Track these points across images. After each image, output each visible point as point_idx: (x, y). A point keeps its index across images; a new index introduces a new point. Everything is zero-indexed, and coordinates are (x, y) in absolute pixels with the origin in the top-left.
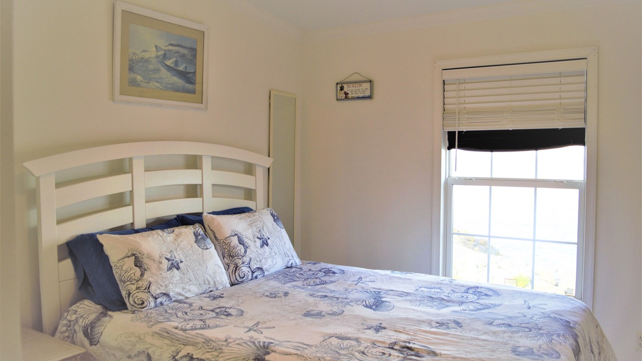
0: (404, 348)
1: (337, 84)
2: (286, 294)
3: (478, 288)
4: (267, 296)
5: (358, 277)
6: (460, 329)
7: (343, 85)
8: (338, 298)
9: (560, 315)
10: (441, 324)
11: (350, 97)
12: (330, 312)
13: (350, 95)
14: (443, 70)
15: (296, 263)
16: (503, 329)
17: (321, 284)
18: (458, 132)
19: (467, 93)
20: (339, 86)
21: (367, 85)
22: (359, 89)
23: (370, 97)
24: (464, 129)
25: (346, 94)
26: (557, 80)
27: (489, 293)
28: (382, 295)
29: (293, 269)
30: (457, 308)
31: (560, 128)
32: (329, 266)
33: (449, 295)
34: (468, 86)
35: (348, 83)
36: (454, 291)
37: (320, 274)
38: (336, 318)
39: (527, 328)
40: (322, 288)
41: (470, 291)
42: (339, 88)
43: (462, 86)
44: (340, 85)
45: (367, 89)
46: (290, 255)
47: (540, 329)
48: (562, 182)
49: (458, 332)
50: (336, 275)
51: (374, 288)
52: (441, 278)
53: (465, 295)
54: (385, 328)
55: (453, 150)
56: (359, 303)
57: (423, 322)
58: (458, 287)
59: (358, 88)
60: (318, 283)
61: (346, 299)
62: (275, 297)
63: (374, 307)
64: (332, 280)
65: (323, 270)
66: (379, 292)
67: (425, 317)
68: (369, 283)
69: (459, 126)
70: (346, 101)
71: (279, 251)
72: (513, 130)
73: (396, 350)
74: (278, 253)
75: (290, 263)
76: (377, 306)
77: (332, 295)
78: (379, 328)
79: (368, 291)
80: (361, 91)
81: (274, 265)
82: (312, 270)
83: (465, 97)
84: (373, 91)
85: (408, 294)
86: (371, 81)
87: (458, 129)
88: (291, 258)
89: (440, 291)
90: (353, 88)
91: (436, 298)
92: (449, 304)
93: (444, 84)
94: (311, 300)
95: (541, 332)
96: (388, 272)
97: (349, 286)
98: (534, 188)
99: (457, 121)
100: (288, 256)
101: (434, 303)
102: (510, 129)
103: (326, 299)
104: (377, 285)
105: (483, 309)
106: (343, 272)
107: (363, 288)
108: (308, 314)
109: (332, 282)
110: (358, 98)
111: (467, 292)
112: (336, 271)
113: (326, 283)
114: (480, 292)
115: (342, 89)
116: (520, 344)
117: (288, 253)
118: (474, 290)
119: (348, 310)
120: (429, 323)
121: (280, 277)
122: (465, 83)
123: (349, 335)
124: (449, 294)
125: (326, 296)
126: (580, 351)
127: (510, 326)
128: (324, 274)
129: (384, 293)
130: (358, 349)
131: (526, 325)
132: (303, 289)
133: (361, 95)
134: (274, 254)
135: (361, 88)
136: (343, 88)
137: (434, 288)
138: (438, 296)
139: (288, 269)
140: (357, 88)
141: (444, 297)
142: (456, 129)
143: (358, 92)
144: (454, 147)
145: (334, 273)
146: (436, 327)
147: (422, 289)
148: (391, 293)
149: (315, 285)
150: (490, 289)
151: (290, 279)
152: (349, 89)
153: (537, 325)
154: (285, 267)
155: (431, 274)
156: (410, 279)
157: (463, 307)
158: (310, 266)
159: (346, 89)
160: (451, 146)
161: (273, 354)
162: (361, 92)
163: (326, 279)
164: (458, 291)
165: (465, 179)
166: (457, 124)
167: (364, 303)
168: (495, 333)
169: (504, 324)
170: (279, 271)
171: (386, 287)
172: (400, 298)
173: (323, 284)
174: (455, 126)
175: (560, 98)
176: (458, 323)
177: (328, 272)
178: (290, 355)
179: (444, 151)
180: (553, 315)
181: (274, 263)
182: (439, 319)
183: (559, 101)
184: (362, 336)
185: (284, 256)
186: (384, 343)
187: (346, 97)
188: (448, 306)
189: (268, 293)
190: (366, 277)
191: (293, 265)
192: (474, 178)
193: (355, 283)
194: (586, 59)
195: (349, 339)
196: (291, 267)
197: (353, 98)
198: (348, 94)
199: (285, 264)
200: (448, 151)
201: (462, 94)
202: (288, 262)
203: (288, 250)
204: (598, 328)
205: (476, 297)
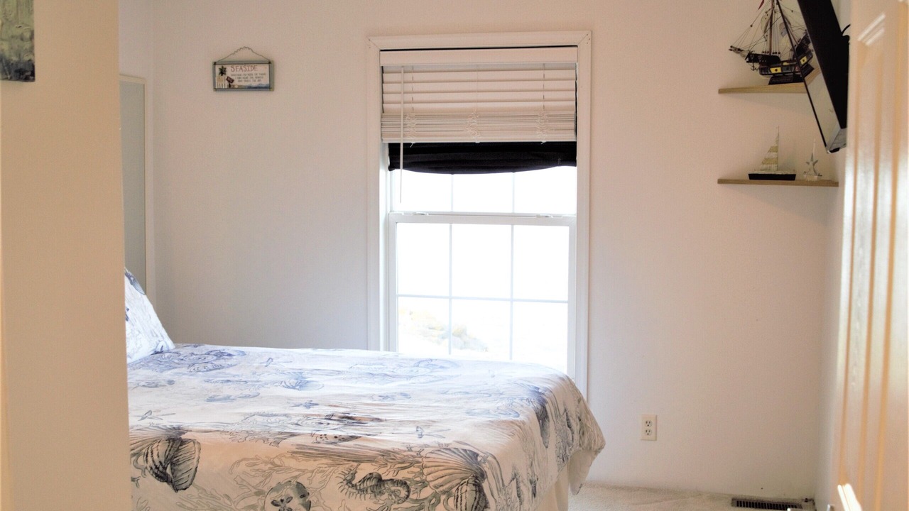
0: (343, 418)
1: (215, 64)
2: (171, 382)
3: (431, 360)
4: (144, 386)
5: (267, 358)
6: (408, 400)
7: (225, 66)
8: (246, 382)
9: (529, 382)
10: (384, 397)
11: (236, 87)
12: (241, 396)
13: (236, 83)
14: (382, 51)
15: (168, 346)
16: (459, 396)
17: (217, 369)
18: (404, 144)
19: (417, 87)
20: (218, 68)
21: (264, 69)
22: (252, 74)
23: (269, 88)
24: (413, 141)
25: (230, 81)
26: (539, 74)
27: (445, 365)
28: (305, 374)
29: (167, 355)
30: (405, 382)
31: (544, 141)
32: (220, 348)
33: (395, 371)
34: (417, 76)
35: (233, 63)
36: (400, 366)
37: (210, 358)
38: (252, 400)
39: (487, 394)
40: (220, 373)
41: (421, 365)
42: (218, 71)
43: (409, 77)
44: (220, 67)
45: (264, 74)
46: (159, 335)
47: (502, 394)
48: (546, 217)
49: (406, 402)
50: (234, 357)
51: (293, 369)
52: (382, 353)
53: (415, 369)
54: (317, 404)
55: (396, 171)
56: (277, 384)
57: (364, 396)
58: (405, 361)
59: (250, 72)
60: (211, 368)
61: (258, 382)
62: (156, 386)
63: (298, 387)
64: (230, 363)
65: (212, 353)
66: (301, 373)
67: (365, 393)
68: (284, 364)
69: (404, 136)
70: (229, 92)
71: (144, 329)
72: (481, 143)
73: (335, 420)
74: (141, 330)
75: (159, 347)
76: (301, 386)
77: (237, 379)
78: (310, 405)
79: (285, 372)
80: (254, 76)
81: (139, 348)
82: (195, 353)
83: (413, 93)
84: (274, 78)
85: (339, 372)
86: (270, 63)
87: (404, 140)
88: (160, 338)
89: (381, 366)
90: (241, 72)
91: (378, 375)
92: (394, 379)
93: (383, 72)
94: (209, 386)
95: (502, 396)
96: (310, 351)
97: (257, 368)
98: (510, 226)
99: (402, 128)
100: (157, 336)
101: (376, 380)
102: (477, 142)
103: (230, 383)
104: (297, 365)
105: (437, 381)
106: (243, 354)
107: (277, 370)
108: (211, 399)
109: (231, 366)
110: (250, 88)
111: (418, 366)
112: (232, 353)
113: (221, 367)
114: (435, 365)
115: (223, 72)
116: (476, 408)
117: (155, 330)
118: (426, 363)
119: (262, 391)
120: (371, 397)
121: (151, 364)
122: (414, 72)
123: (274, 413)
124: (394, 369)
125: (228, 381)
126: (547, 417)
127: (467, 393)
128: (215, 358)
129: (308, 373)
130: (289, 422)
131: (486, 392)
132: (191, 375)
133: (255, 84)
134: (137, 333)
135: (253, 72)
136: (225, 71)
137: (375, 364)
138: (380, 372)
139: (158, 355)
140: (247, 73)
141: (388, 373)
142: (401, 140)
143: (249, 79)
144: (398, 167)
145: (230, 355)
146: (380, 400)
147: (358, 366)
148: (318, 372)
149: (207, 371)
150: (447, 361)
151: (166, 366)
152: (235, 73)
153: (498, 390)
154: (152, 353)
155: (367, 348)
156: (341, 356)
157: (412, 381)
158: (189, 350)
159: (229, 72)
160: (393, 166)
161: (189, 433)
162: (254, 79)
163: (221, 362)
164: (406, 365)
165: (415, 214)
166: (402, 132)
167: (283, 384)
168: (448, 400)
169: (460, 392)
170: (145, 359)
171: (309, 366)
172: (329, 377)
173: (219, 369)
174: (399, 136)
175: (544, 100)
176: (405, 395)
177: (220, 355)
178: (211, 432)
179: (384, 173)
180: (520, 382)
181: (138, 346)
182: (382, 393)
183: (541, 104)
184: (291, 412)
185: (150, 335)
186: (319, 415)
187: (230, 86)
188: (393, 381)
189: (143, 383)
190: (278, 358)
191: (165, 349)
192: (427, 212)
193: (265, 365)
194: (577, 46)
195: (275, 415)
196: (161, 352)
197: (241, 88)
198: (233, 81)
199: (153, 348)
200: (389, 172)
201: (409, 87)
202: (158, 344)
203: (155, 327)
204: (581, 402)
205: (428, 370)
